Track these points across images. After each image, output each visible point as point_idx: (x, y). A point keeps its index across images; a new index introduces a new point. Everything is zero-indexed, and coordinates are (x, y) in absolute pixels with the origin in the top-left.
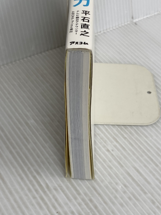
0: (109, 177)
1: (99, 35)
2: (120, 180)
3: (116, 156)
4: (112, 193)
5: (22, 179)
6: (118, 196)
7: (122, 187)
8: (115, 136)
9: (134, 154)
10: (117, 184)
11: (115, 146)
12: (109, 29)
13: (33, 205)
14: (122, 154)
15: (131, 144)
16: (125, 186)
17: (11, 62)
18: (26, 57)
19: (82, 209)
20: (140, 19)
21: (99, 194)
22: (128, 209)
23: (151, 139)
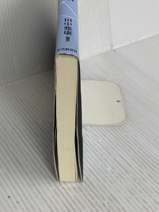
0: (101, 162)
1: (87, 58)
2: (109, 164)
3: (104, 146)
4: (103, 174)
5: (34, 163)
6: (108, 176)
7: (110, 169)
8: (103, 132)
9: (118, 145)
10: (107, 167)
11: (104, 139)
12: (95, 54)
13: (44, 183)
14: (109, 145)
15: (115, 137)
16: (113, 168)
17: (22, 78)
18: (33, 75)
19: (81, 185)
20: (117, 47)
21: (94, 174)
22: (116, 185)
23: (130, 134)
